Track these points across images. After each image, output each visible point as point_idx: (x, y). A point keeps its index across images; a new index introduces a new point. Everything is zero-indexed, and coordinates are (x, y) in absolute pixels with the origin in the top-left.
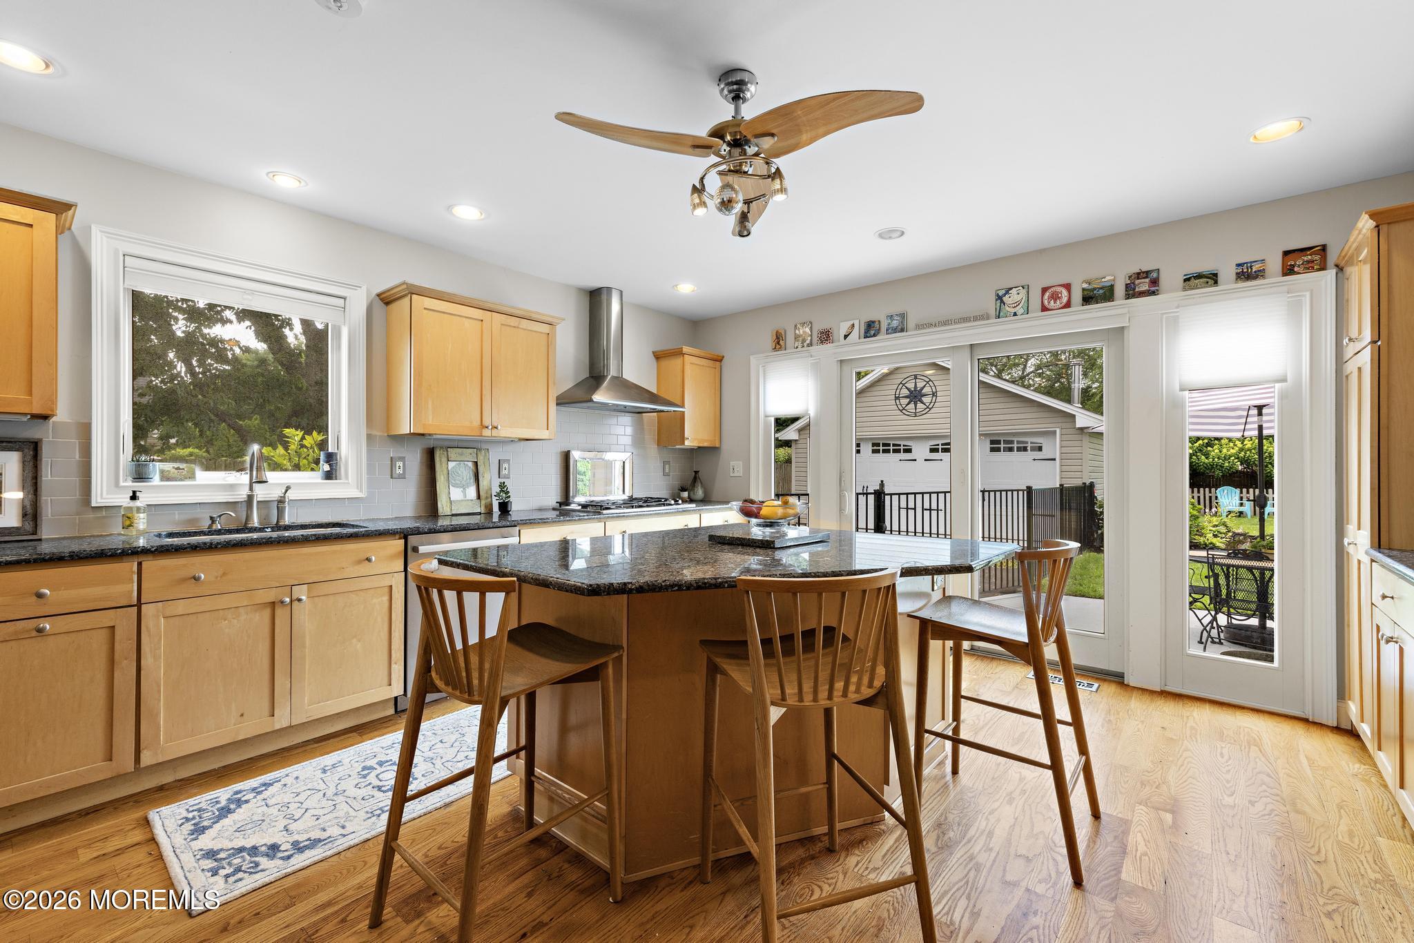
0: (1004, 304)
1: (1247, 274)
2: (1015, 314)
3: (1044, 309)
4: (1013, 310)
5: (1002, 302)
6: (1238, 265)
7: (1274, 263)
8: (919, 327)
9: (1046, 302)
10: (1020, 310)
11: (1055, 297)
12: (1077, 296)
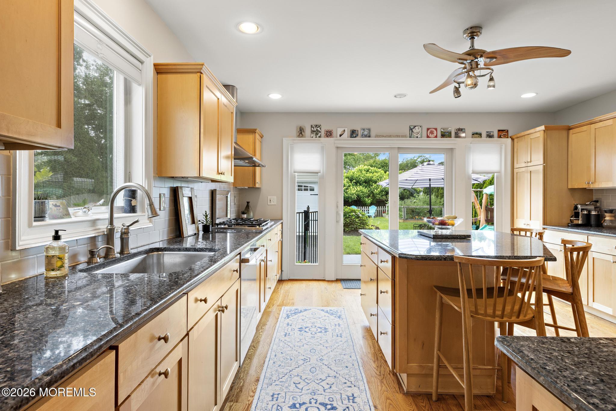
0: (413, 132)
1: (490, 136)
2: (417, 137)
3: (428, 137)
4: (417, 135)
5: (412, 131)
6: (487, 132)
7: (496, 134)
8: (377, 136)
9: (429, 134)
10: (419, 136)
11: (432, 133)
12: (439, 134)
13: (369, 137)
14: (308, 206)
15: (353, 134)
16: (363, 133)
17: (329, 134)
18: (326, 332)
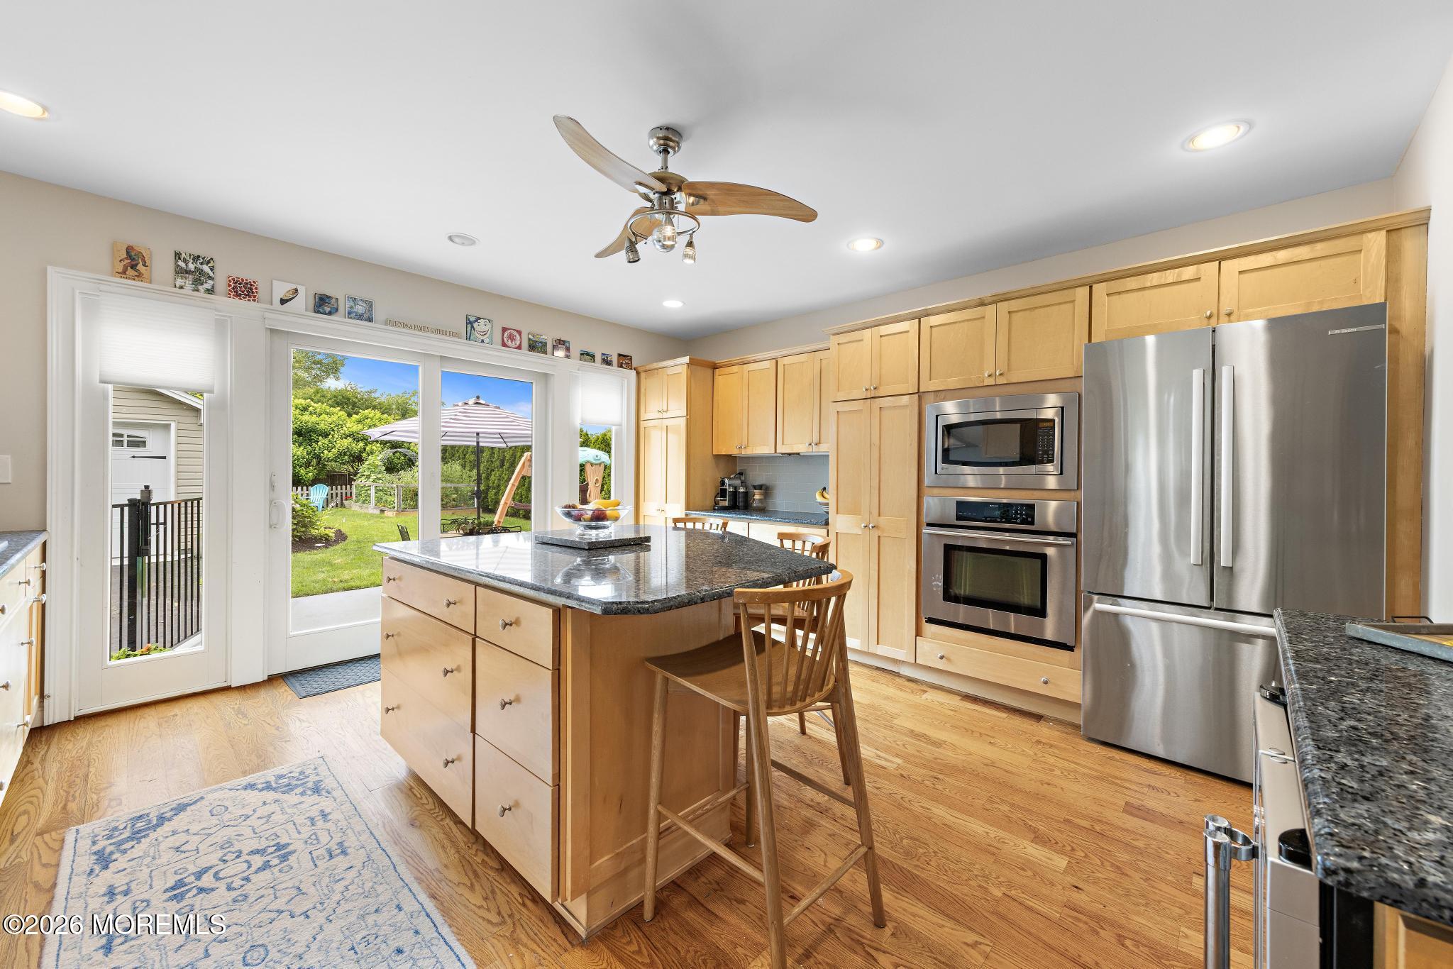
0: (474, 329)
1: (607, 362)
2: (483, 341)
3: (504, 345)
4: (482, 338)
5: (472, 327)
6: (603, 354)
7: (615, 359)
8: (389, 322)
9: (505, 339)
10: (487, 341)
11: (511, 338)
12: (525, 344)
13: (370, 320)
14: (147, 487)
15: (323, 304)
16: (351, 307)
17: (243, 289)
18: (284, 858)
